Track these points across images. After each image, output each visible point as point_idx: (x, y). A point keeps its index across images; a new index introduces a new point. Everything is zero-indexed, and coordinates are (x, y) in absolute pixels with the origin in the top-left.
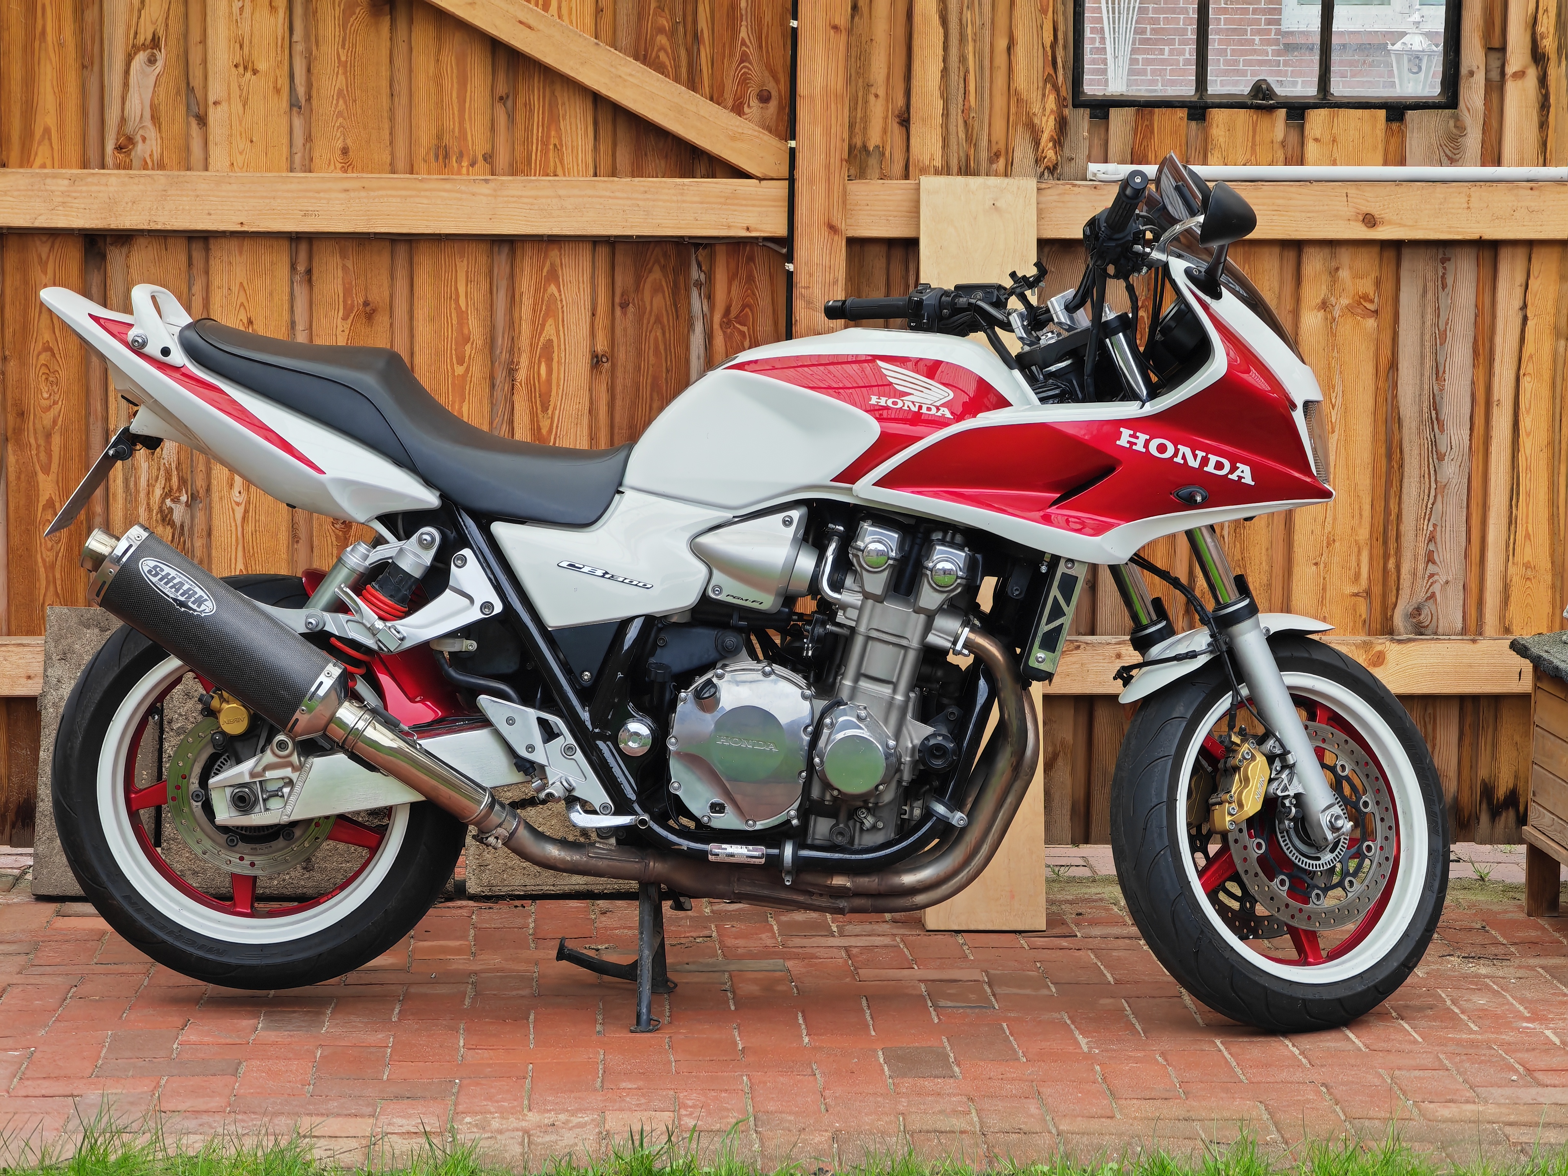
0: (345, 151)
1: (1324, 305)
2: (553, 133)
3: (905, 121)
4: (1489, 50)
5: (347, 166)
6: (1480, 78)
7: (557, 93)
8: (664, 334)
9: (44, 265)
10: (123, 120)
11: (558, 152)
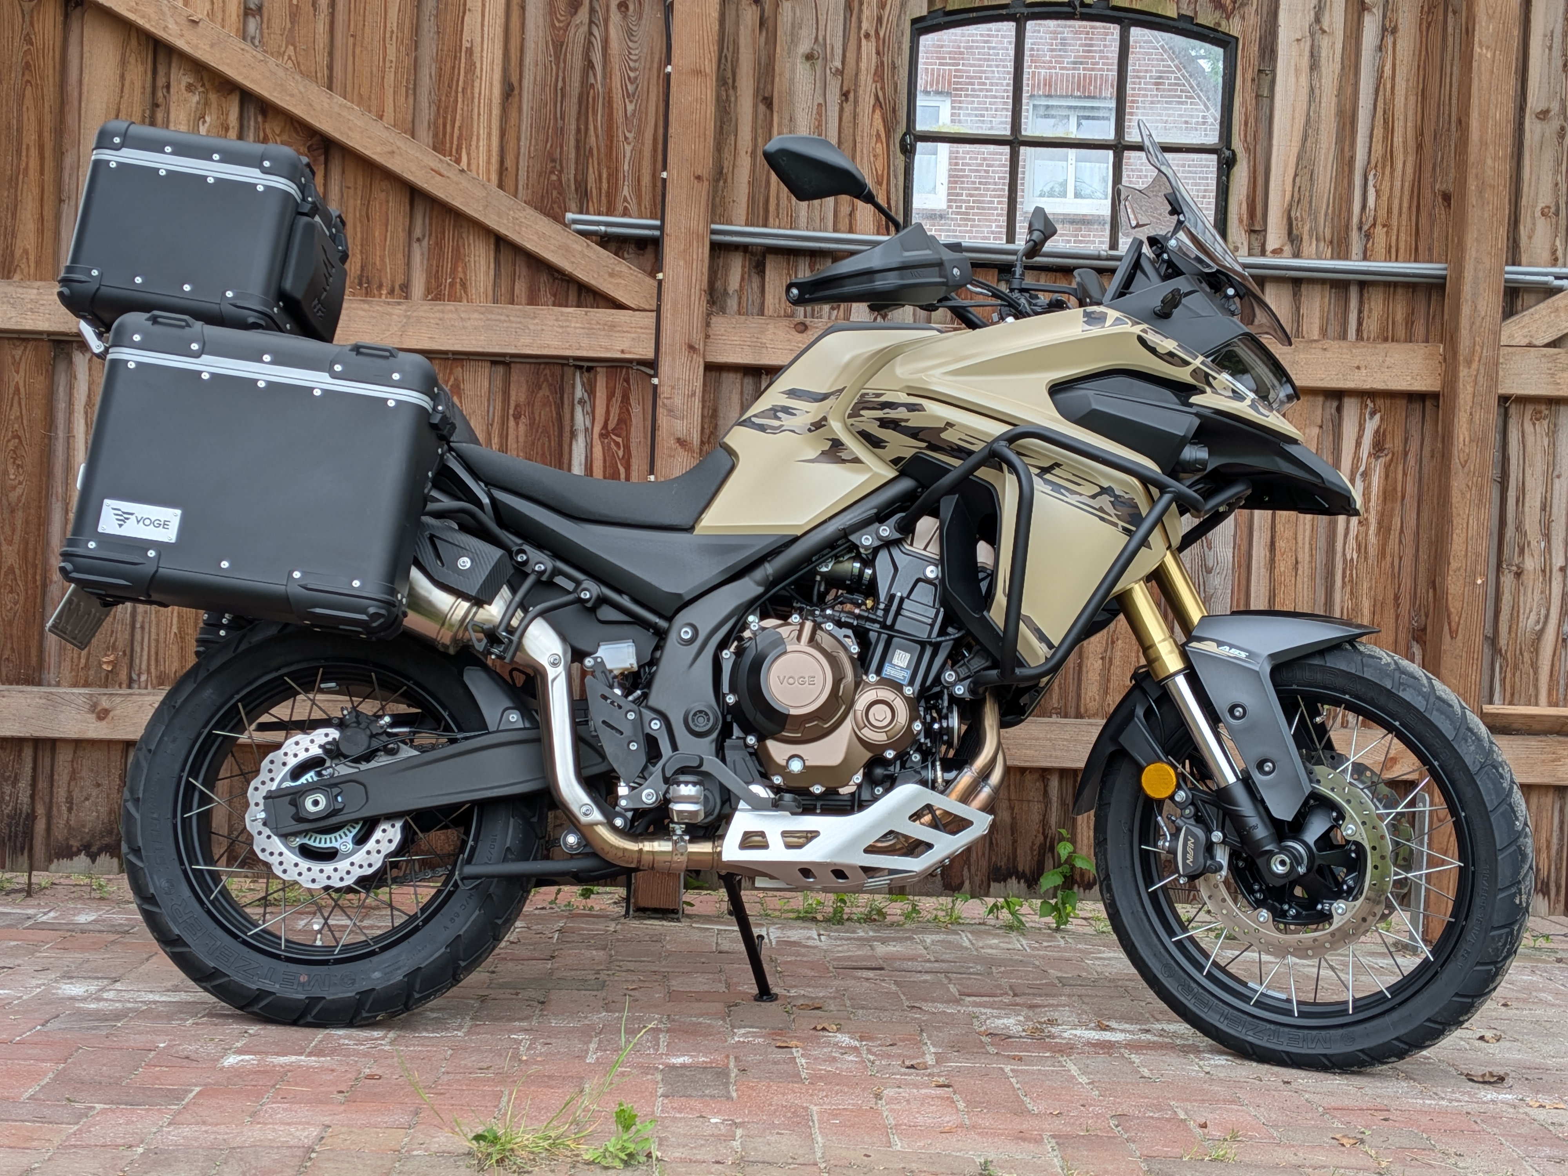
2: (460, 269)
3: (761, 271)
4: (1252, 231)
7: (465, 235)
8: (550, 441)
9: (17, 365)
11: (464, 285)
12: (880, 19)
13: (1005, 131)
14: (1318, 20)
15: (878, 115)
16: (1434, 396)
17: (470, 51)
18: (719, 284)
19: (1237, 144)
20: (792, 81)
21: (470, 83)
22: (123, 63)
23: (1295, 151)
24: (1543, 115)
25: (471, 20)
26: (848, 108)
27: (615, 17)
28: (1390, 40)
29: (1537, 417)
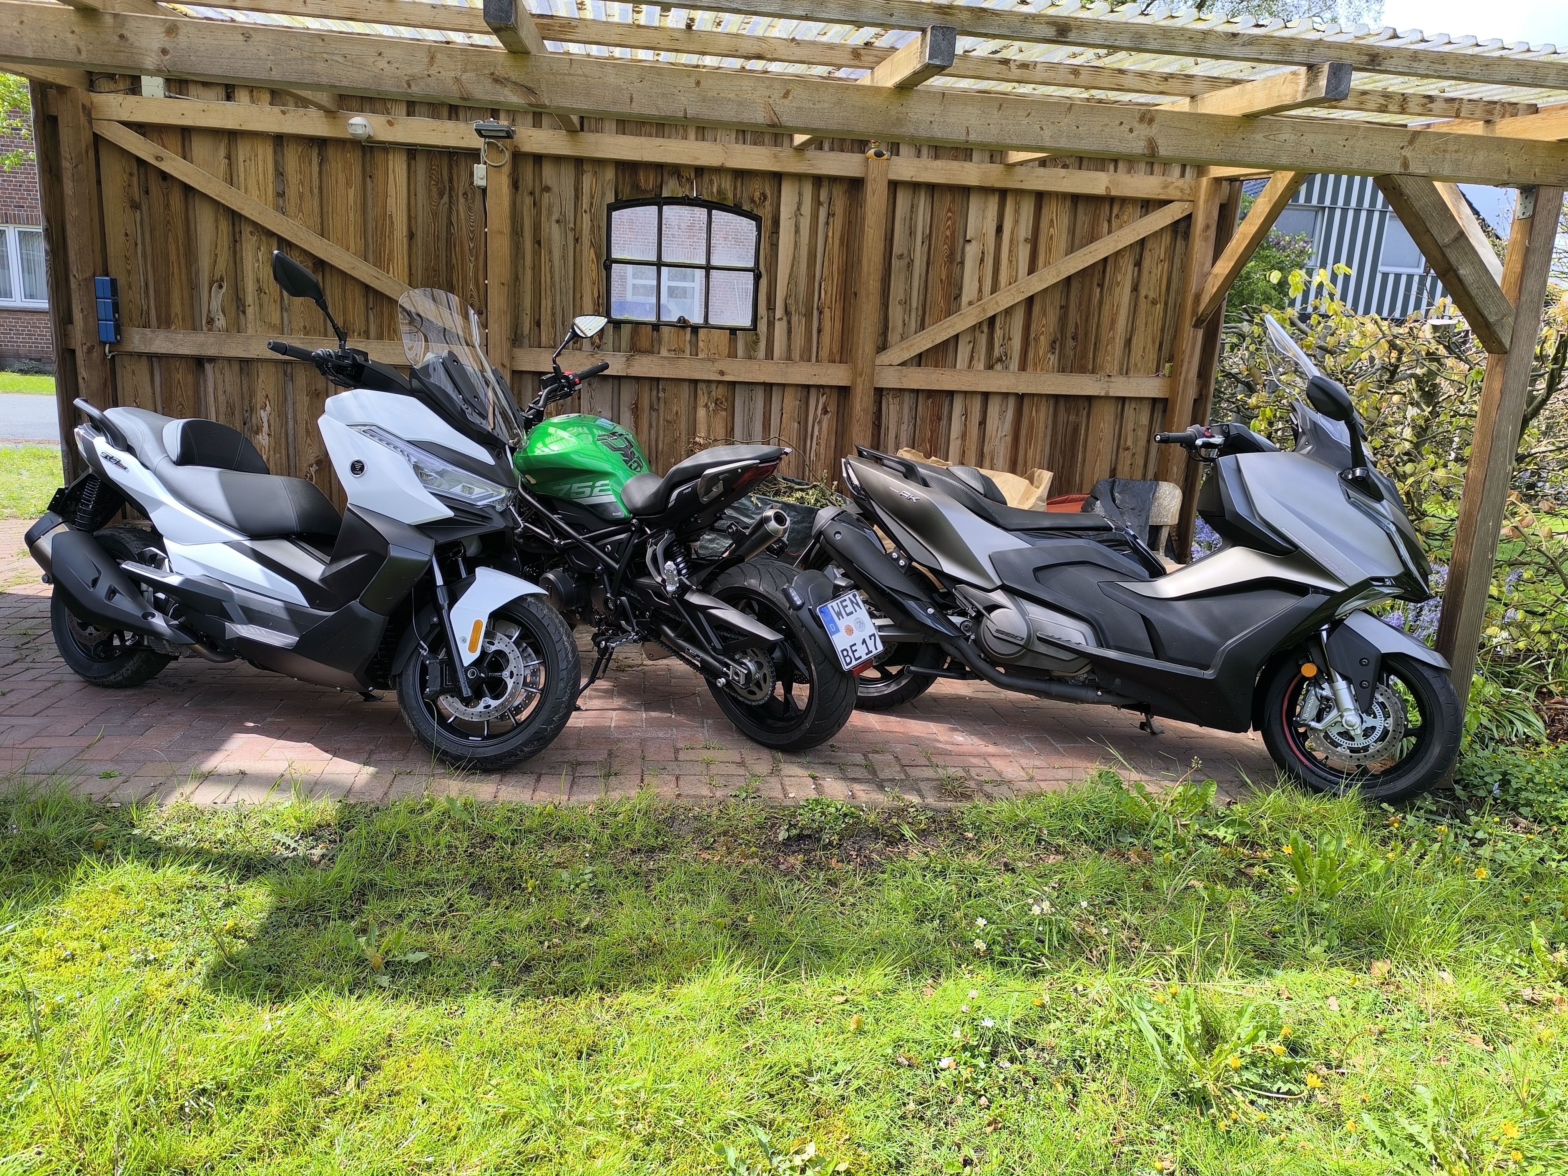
0: (305, 327)
1: (706, 406)
3: (539, 325)
4: (769, 309)
5: (307, 333)
6: (765, 319)
7: (393, 310)
9: (178, 370)
10: (209, 311)
11: (394, 331)
12: (592, 204)
13: (654, 259)
14: (798, 209)
15: (592, 251)
16: (849, 388)
17: (391, 216)
18: (519, 332)
19: (762, 268)
20: (550, 233)
21: (391, 232)
22: (217, 221)
23: (788, 272)
24: (901, 257)
25: (391, 201)
26: (578, 246)
27: (462, 200)
28: (831, 220)
29: (894, 398)
